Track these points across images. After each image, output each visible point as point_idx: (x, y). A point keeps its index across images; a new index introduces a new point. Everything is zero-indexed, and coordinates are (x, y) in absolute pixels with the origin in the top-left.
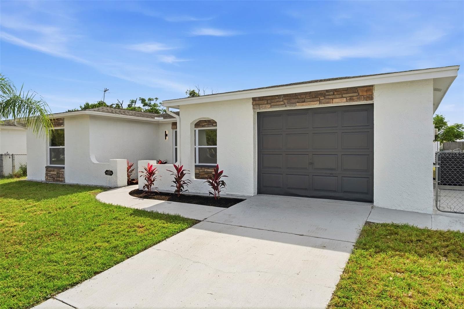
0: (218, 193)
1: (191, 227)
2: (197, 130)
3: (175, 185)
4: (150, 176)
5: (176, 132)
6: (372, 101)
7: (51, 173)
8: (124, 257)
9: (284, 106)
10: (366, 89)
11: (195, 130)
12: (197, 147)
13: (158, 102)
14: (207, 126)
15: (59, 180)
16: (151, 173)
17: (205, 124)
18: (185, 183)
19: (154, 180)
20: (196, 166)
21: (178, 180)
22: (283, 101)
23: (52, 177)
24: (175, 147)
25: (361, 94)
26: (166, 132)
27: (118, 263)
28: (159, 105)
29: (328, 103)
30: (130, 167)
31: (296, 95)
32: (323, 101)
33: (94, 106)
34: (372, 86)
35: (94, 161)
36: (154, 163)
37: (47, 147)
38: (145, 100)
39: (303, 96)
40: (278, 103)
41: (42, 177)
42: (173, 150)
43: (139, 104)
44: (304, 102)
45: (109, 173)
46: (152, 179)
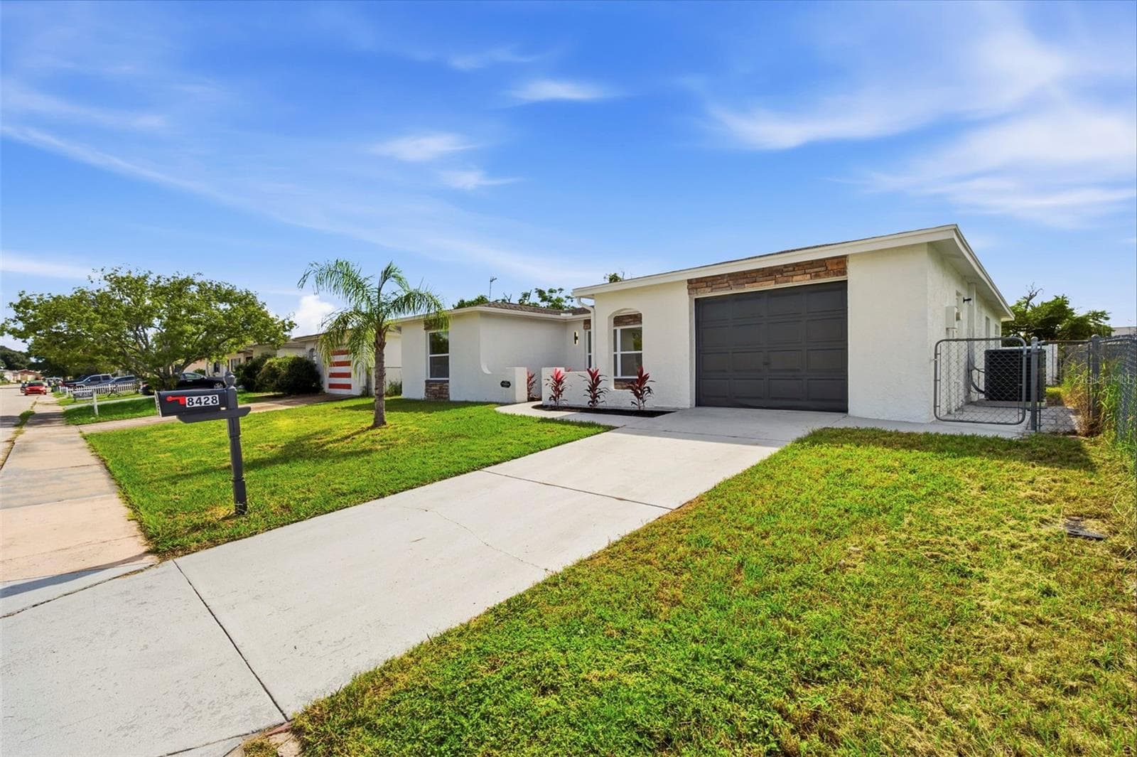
0: (643, 402)
1: (608, 431)
2: (619, 329)
3: (589, 394)
4: (557, 386)
5: (590, 333)
6: (844, 277)
7: (433, 388)
8: (538, 449)
9: (729, 288)
10: (836, 261)
11: (615, 331)
12: (619, 353)
13: (562, 296)
14: (632, 323)
15: (442, 398)
16: (558, 381)
17: (630, 320)
18: (602, 392)
19: (563, 390)
20: (616, 380)
21: (593, 388)
22: (727, 282)
23: (433, 393)
24: (588, 354)
25: (829, 268)
26: (575, 333)
27: (532, 453)
28: (565, 299)
29: (787, 282)
30: (531, 378)
31: (745, 274)
32: (780, 280)
33: (471, 304)
34: (845, 256)
35: (486, 371)
36: (562, 370)
37: (427, 357)
38: (544, 293)
39: (753, 274)
40: (721, 285)
41: (420, 394)
42: (585, 359)
43: (535, 298)
44: (755, 282)
45: (506, 384)
46: (560, 389)
